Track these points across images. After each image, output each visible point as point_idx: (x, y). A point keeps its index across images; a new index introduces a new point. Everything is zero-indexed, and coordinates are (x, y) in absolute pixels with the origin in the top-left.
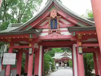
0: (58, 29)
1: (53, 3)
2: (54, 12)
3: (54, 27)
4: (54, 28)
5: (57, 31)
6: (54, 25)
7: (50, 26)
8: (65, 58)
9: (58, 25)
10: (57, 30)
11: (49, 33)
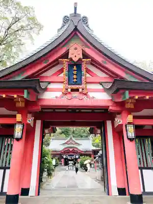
0: (83, 86)
1: (76, 29)
2: (76, 49)
3: (75, 80)
4: (76, 83)
5: (80, 90)
6: (75, 76)
7: (67, 77)
8: (71, 150)
9: (83, 77)
10: (80, 86)
11: (63, 93)
